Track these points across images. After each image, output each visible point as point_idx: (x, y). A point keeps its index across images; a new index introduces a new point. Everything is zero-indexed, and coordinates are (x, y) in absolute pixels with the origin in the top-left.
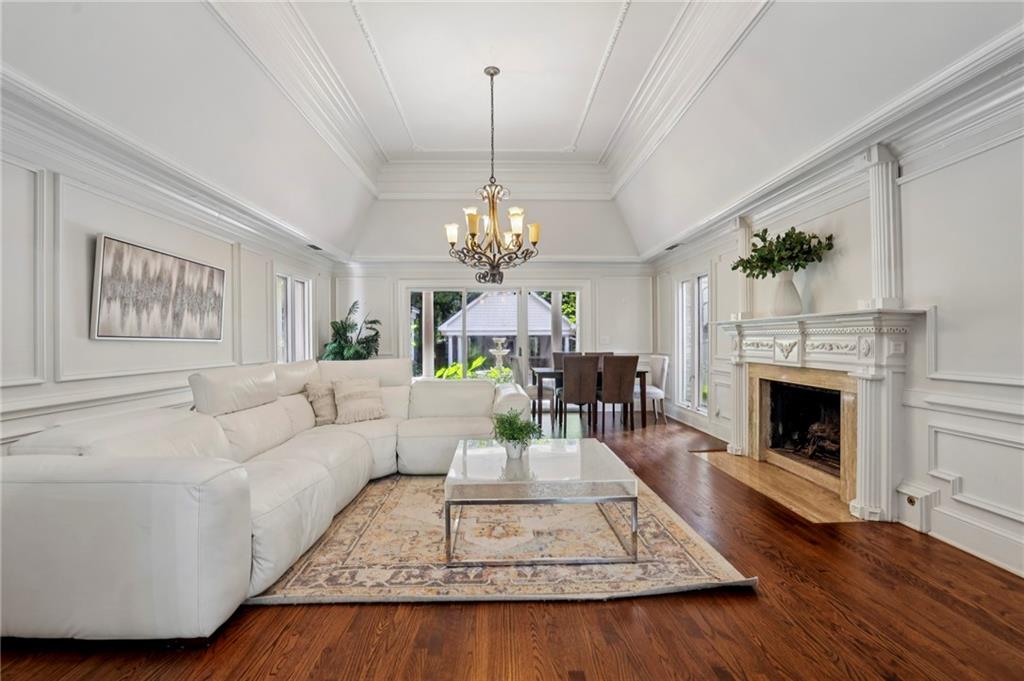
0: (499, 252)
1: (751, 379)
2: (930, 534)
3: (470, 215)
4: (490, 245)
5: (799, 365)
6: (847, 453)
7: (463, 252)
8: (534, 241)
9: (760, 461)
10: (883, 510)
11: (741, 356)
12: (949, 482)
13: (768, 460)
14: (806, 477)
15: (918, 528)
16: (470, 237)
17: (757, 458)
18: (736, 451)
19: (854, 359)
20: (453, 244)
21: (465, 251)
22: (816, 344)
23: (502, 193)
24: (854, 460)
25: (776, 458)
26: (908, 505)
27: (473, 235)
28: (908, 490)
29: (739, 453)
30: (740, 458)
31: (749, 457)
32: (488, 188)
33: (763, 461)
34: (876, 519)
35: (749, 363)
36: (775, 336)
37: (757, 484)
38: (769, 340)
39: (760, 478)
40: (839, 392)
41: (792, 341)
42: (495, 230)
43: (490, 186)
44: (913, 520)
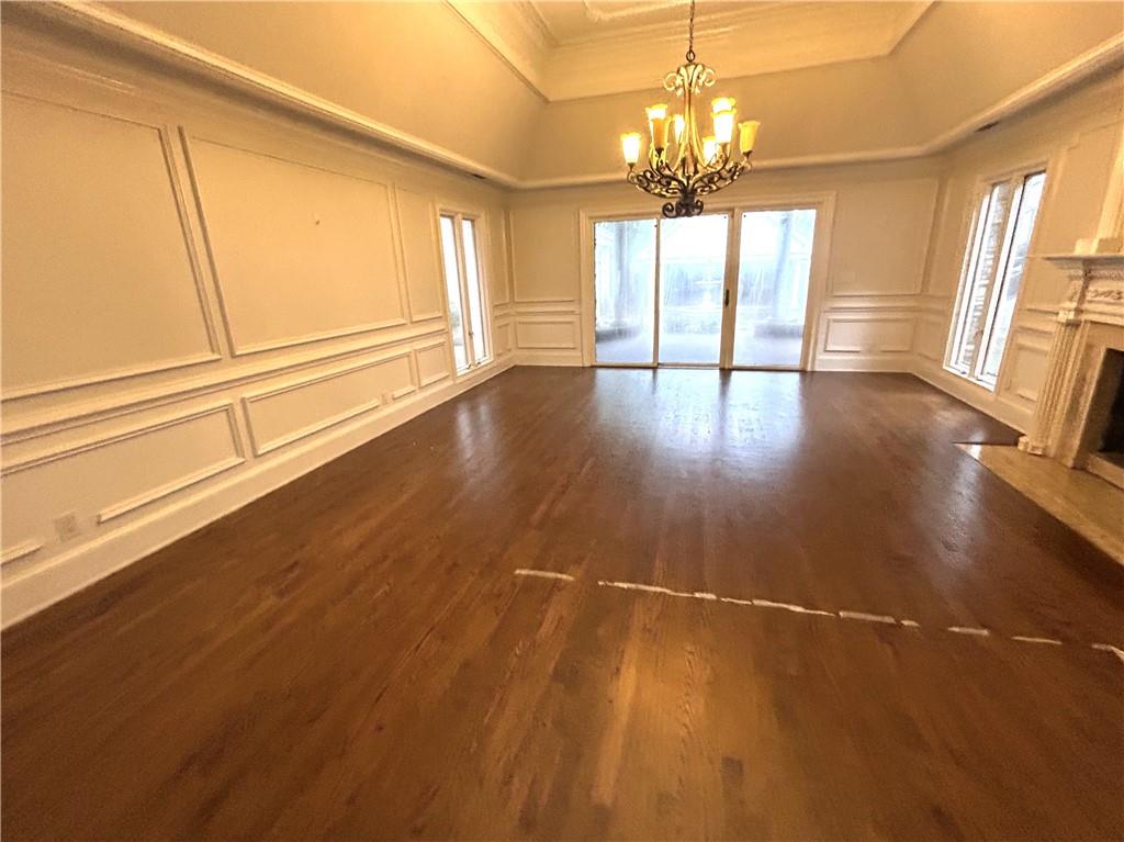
0: (696, 172)
1: (1089, 347)
3: (656, 121)
4: (684, 161)
7: (645, 176)
8: (747, 150)
9: (1074, 468)
11: (1079, 311)
13: (1090, 468)
16: (655, 153)
17: (1070, 463)
18: (1034, 448)
20: (631, 165)
21: (648, 175)
23: (703, 77)
25: (1106, 468)
27: (659, 151)
30: (1037, 459)
31: (1054, 459)
32: (683, 71)
33: (1080, 467)
35: (1092, 322)
37: (1058, 507)
39: (1066, 498)
42: (690, 138)
43: (686, 66)
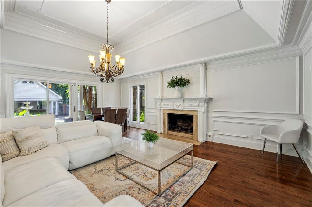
1: (164, 113)
2: (214, 142)
5: (182, 109)
6: (195, 129)
10: (205, 139)
11: (161, 108)
12: (217, 131)
13: (169, 133)
14: (181, 136)
15: (211, 141)
17: (166, 133)
19: (198, 108)
22: (187, 104)
24: (197, 130)
25: (171, 133)
26: (209, 137)
28: (209, 134)
29: (161, 133)
30: (161, 134)
31: (163, 133)
34: (204, 141)
35: (163, 109)
36: (174, 102)
38: (172, 103)
40: (192, 115)
41: (180, 104)
44: (210, 140)
